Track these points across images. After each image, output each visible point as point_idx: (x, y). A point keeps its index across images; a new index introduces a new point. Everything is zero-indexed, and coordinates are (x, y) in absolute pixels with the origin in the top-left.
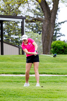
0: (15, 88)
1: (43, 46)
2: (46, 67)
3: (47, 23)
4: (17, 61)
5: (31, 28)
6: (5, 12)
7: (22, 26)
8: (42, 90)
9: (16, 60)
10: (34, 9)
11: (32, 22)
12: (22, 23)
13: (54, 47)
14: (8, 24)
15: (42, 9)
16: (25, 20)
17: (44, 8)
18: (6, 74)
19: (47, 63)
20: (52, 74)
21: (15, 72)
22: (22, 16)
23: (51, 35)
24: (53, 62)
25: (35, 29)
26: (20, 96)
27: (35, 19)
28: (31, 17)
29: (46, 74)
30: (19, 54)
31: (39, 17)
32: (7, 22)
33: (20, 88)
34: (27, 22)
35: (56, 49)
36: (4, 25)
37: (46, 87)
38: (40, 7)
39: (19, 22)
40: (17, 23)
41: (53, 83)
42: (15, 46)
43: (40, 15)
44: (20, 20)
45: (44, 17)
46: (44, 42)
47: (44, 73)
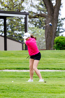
0: (19, 83)
1: (46, 42)
2: (49, 63)
3: (50, 19)
4: (21, 57)
5: (35, 23)
6: (8, 8)
7: (26, 22)
8: (45, 85)
9: (19, 56)
10: (38, 5)
11: (35, 17)
12: (26, 19)
13: (57, 43)
14: (11, 20)
15: (45, 5)
16: (28, 16)
17: (47, 4)
18: (9, 69)
19: (50, 59)
20: (55, 69)
21: (18, 67)
22: (25, 12)
23: (54, 31)
24: (56, 58)
25: (38, 24)
26: (23, 91)
27: (38, 15)
28: (35, 13)
29: (49, 69)
30: (23, 49)
31: (43, 13)
32: (10, 18)
33: (24, 83)
34: (30, 17)
35: (59, 45)
36: (7, 21)
37: (49, 82)
38: (43, 3)
39: (22, 18)
40: (20, 19)
41: (56, 78)
42: (18, 41)
43: (43, 11)
44: (24, 16)
45: (47, 13)
46: (47, 38)
47: (47, 69)
